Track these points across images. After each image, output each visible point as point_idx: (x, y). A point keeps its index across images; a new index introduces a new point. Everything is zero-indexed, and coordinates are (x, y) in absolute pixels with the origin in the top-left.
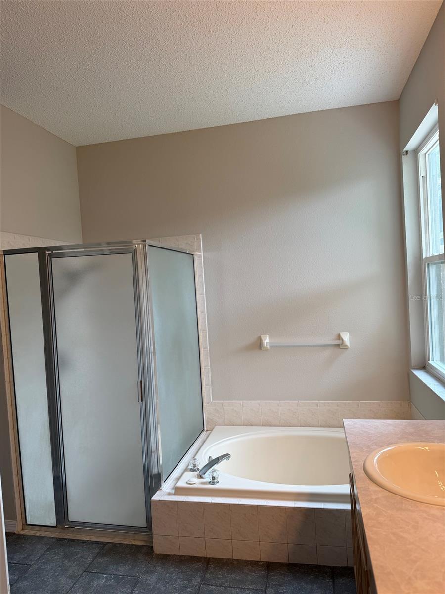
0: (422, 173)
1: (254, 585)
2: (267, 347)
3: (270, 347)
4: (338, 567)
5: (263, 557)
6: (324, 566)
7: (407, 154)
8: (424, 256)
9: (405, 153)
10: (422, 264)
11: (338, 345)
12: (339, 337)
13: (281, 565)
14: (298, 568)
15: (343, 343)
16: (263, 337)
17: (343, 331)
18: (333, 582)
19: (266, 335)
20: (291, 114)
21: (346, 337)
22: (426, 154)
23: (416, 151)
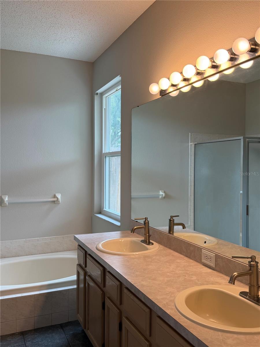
0: (104, 107)
1: (17, 344)
2: (6, 204)
3: (8, 204)
4: (64, 323)
5: (18, 330)
6: (56, 325)
7: (97, 95)
8: (103, 152)
9: (96, 94)
10: (102, 156)
11: (54, 201)
12: (55, 196)
13: (30, 331)
14: (41, 330)
15: (57, 200)
16: (3, 197)
17: (57, 193)
18: (63, 330)
19: (6, 196)
20: (31, 52)
21: (59, 196)
22: (106, 97)
23: (102, 94)
